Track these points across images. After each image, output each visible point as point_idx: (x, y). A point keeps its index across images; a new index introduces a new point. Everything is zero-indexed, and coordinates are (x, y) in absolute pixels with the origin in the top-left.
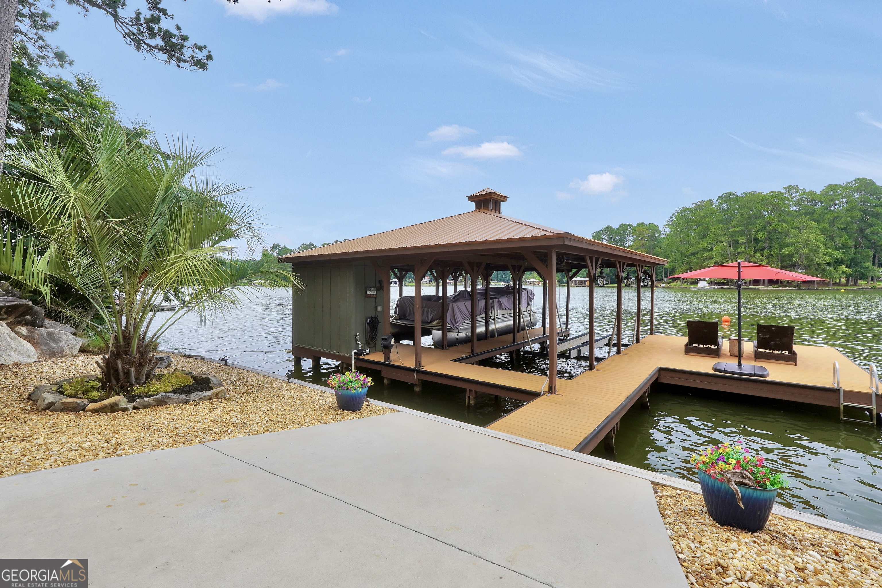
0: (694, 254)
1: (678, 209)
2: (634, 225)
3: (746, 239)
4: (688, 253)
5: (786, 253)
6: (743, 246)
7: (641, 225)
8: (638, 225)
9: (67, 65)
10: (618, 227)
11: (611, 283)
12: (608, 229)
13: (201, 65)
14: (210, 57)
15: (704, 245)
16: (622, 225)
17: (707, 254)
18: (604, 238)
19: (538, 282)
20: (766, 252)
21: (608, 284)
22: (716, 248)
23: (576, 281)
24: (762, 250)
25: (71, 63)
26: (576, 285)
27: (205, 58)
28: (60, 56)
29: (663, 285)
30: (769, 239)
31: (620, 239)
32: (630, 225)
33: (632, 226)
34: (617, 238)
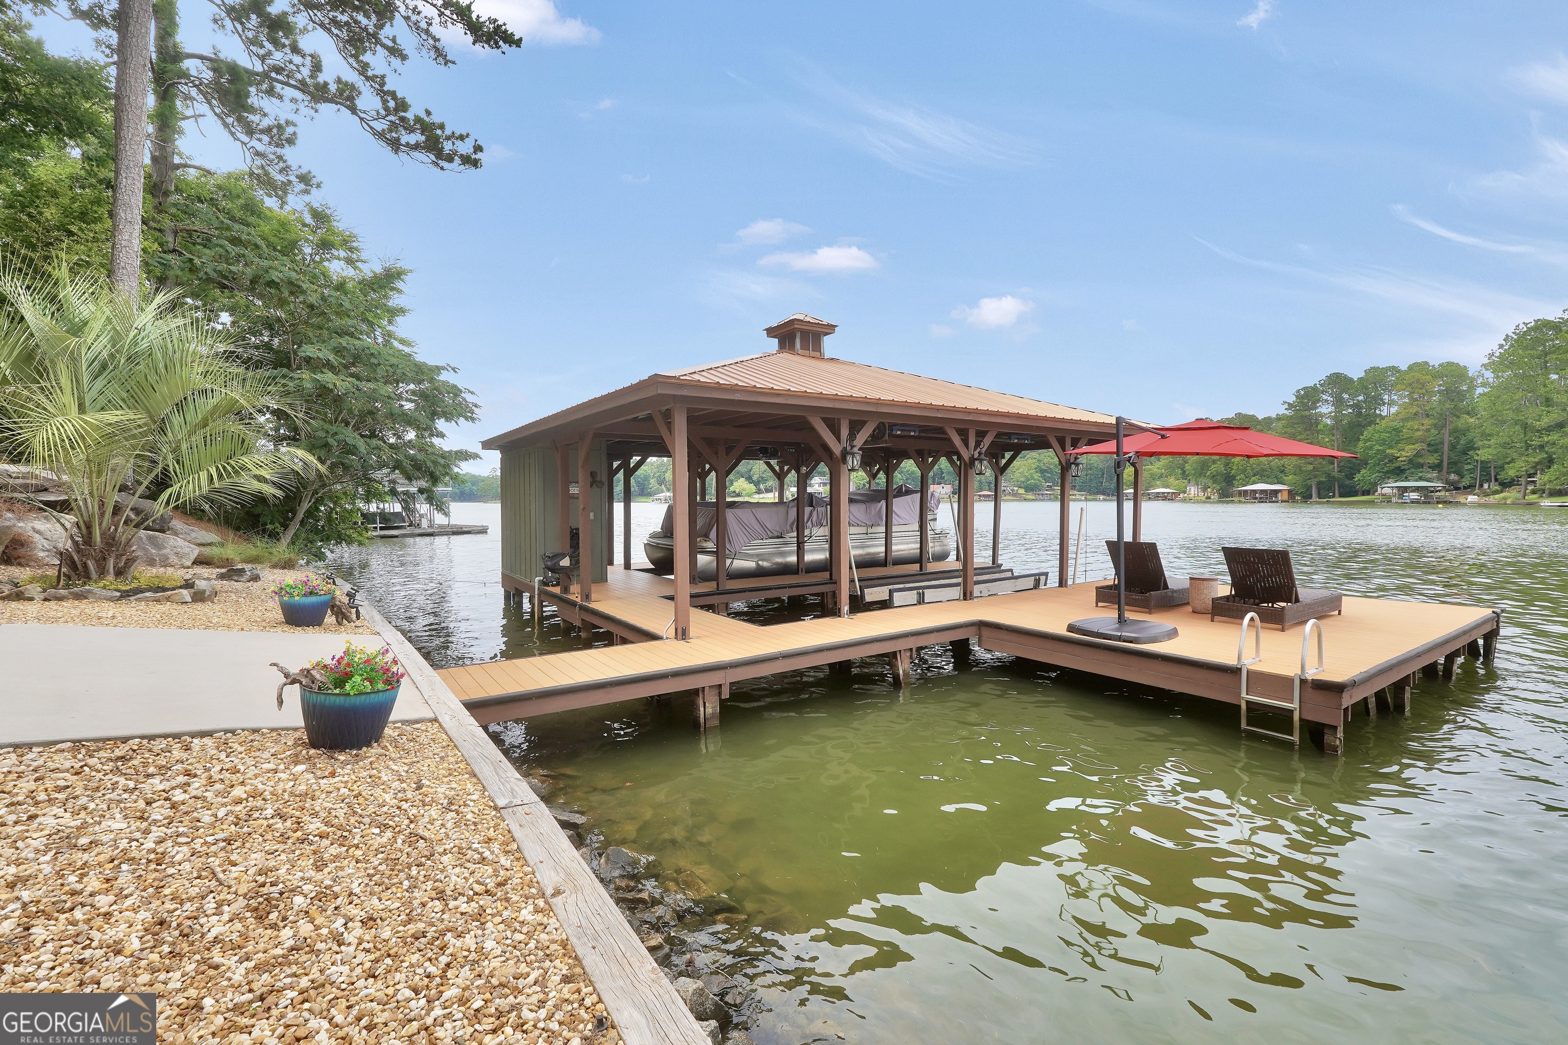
1: (1521, 326)
2: (1404, 367)
7: (1420, 367)
8: (1411, 368)
9: (314, 191)
10: (1362, 375)
11: (1341, 496)
12: (1338, 382)
13: (470, 161)
14: (478, 149)
16: (1373, 370)
18: (1326, 401)
19: (1173, 493)
21: (1333, 496)
23: (1255, 491)
25: (318, 186)
26: (1256, 498)
27: (472, 150)
28: (305, 179)
29: (1471, 498)
31: (1365, 402)
32: (1394, 369)
33: (1398, 371)
34: (1361, 398)
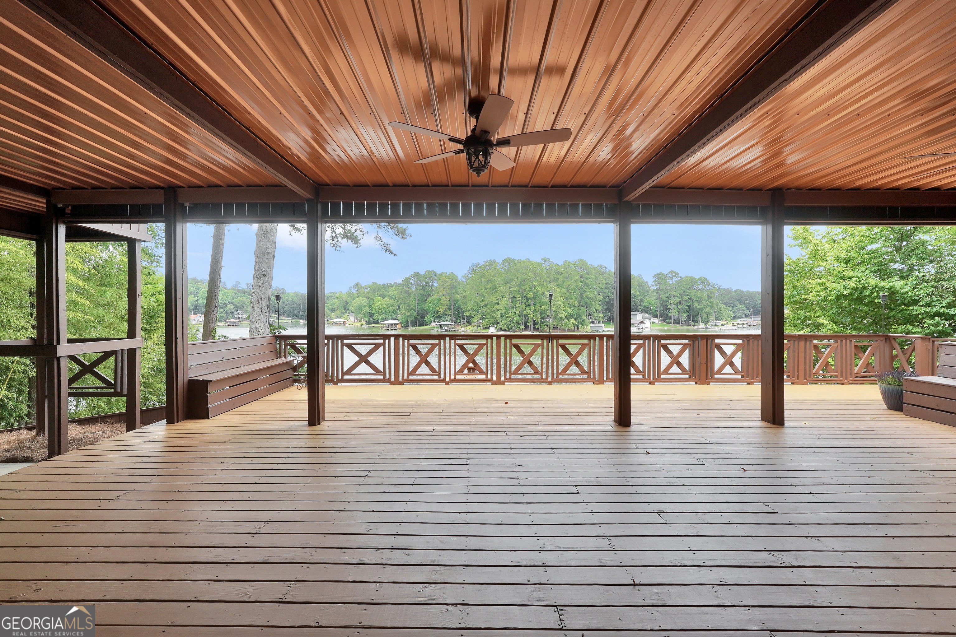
0: (485, 305)
1: (473, 264)
2: (438, 272)
3: (520, 297)
4: (482, 304)
5: (544, 309)
6: (519, 302)
8: (441, 273)
10: (424, 273)
11: (419, 326)
12: (416, 275)
15: (494, 299)
16: (427, 271)
17: (496, 307)
18: (413, 284)
20: (532, 308)
21: (416, 326)
22: (501, 302)
24: (529, 305)
30: (534, 298)
32: (434, 272)
33: (436, 273)
34: (425, 283)
